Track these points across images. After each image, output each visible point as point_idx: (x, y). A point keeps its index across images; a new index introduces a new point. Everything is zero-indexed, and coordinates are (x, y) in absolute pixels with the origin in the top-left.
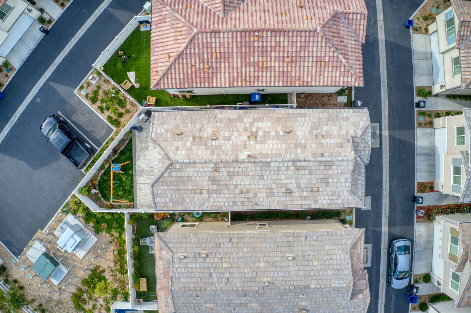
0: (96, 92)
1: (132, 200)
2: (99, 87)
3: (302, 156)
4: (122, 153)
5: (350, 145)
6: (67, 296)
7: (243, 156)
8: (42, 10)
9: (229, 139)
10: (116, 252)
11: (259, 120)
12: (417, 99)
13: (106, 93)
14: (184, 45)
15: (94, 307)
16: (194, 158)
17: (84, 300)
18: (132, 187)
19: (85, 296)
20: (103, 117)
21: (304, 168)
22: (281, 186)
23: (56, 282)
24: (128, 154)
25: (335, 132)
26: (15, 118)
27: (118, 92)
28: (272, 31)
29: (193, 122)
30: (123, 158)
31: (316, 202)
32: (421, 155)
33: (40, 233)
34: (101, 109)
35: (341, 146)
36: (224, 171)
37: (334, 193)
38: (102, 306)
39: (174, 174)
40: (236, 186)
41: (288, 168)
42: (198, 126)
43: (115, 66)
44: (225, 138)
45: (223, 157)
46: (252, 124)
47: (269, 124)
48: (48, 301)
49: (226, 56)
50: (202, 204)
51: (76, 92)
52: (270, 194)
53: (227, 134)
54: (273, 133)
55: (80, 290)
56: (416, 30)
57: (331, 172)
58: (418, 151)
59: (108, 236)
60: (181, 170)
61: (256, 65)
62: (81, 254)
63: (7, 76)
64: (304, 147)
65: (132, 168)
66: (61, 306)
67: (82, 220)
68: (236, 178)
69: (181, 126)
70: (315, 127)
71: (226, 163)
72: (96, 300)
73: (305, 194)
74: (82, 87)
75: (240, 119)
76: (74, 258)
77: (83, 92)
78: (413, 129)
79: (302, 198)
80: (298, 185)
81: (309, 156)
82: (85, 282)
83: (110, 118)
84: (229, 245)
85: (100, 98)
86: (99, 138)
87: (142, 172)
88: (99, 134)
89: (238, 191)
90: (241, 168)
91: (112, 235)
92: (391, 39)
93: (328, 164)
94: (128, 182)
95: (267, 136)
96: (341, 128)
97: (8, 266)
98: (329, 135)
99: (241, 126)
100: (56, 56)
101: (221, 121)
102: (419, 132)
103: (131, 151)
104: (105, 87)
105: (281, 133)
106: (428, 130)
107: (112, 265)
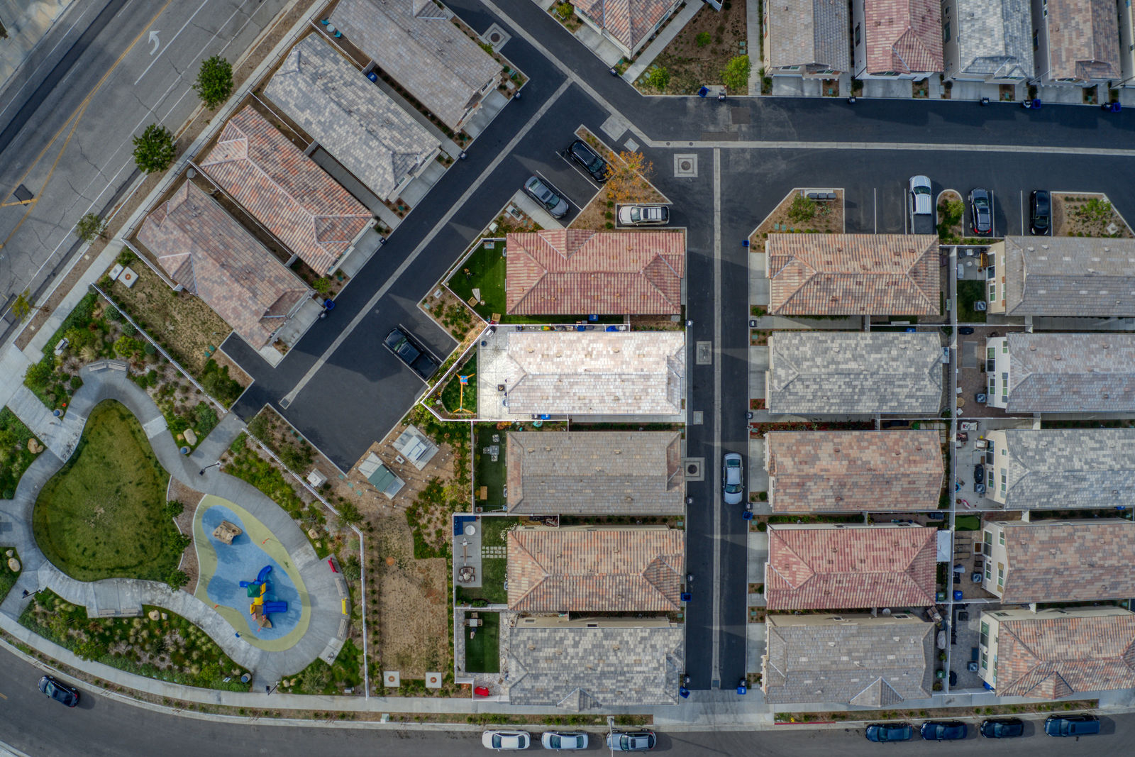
0: (440, 307)
1: (476, 411)
2: (443, 302)
3: (626, 371)
4: (467, 366)
5: (665, 362)
6: (400, 512)
7: (581, 370)
8: (378, 218)
9: (570, 356)
10: (457, 462)
11: (594, 341)
12: (751, 317)
13: (451, 308)
14: (536, 282)
15: (429, 521)
16: (543, 371)
17: (419, 514)
18: (476, 399)
19: (421, 510)
20: (448, 331)
21: (628, 380)
22: (610, 394)
23: (390, 496)
24: (472, 367)
25: (654, 353)
26: (350, 329)
27: (463, 308)
28: (605, 273)
29: (541, 342)
30: (468, 371)
31: (639, 408)
32: (754, 372)
33: (375, 446)
34: (446, 324)
35: (658, 363)
36: (566, 381)
37: (653, 401)
38: (438, 519)
39: (527, 383)
40: (575, 394)
41: (615, 380)
42: (546, 345)
43: (460, 282)
44: (567, 356)
45: (566, 371)
46: (588, 345)
47: (602, 345)
48: (378, 518)
49: (569, 291)
50: (547, 408)
51: (418, 305)
52: (602, 401)
53: (569, 353)
54: (605, 353)
55: (416, 504)
56: (755, 248)
57: (649, 383)
58: (751, 368)
59: (449, 446)
60: (532, 380)
61: (592, 298)
62: (420, 465)
63: (339, 284)
64: (628, 364)
65: (476, 381)
66: (392, 523)
67: (424, 431)
68: (575, 387)
69: (532, 345)
70: (638, 347)
71: (568, 375)
72: (432, 513)
73: (630, 401)
74: (425, 301)
75: (579, 340)
76: (412, 470)
77: (427, 306)
78: (746, 347)
79: (628, 404)
80: (624, 393)
81: (632, 371)
82: (422, 494)
83: (454, 333)
84: (569, 442)
85: (444, 312)
86: (443, 351)
87: (486, 384)
88: (443, 347)
89: (576, 398)
90: (579, 379)
91: (454, 445)
92: (728, 259)
93: (647, 377)
94: (472, 394)
95: (599, 355)
96: (659, 348)
97: (333, 484)
98: (649, 355)
99: (579, 346)
100: (396, 268)
101: (564, 342)
102: (752, 350)
103: (475, 364)
104: (449, 302)
105: (611, 353)
106: (762, 348)
107: (452, 475)
